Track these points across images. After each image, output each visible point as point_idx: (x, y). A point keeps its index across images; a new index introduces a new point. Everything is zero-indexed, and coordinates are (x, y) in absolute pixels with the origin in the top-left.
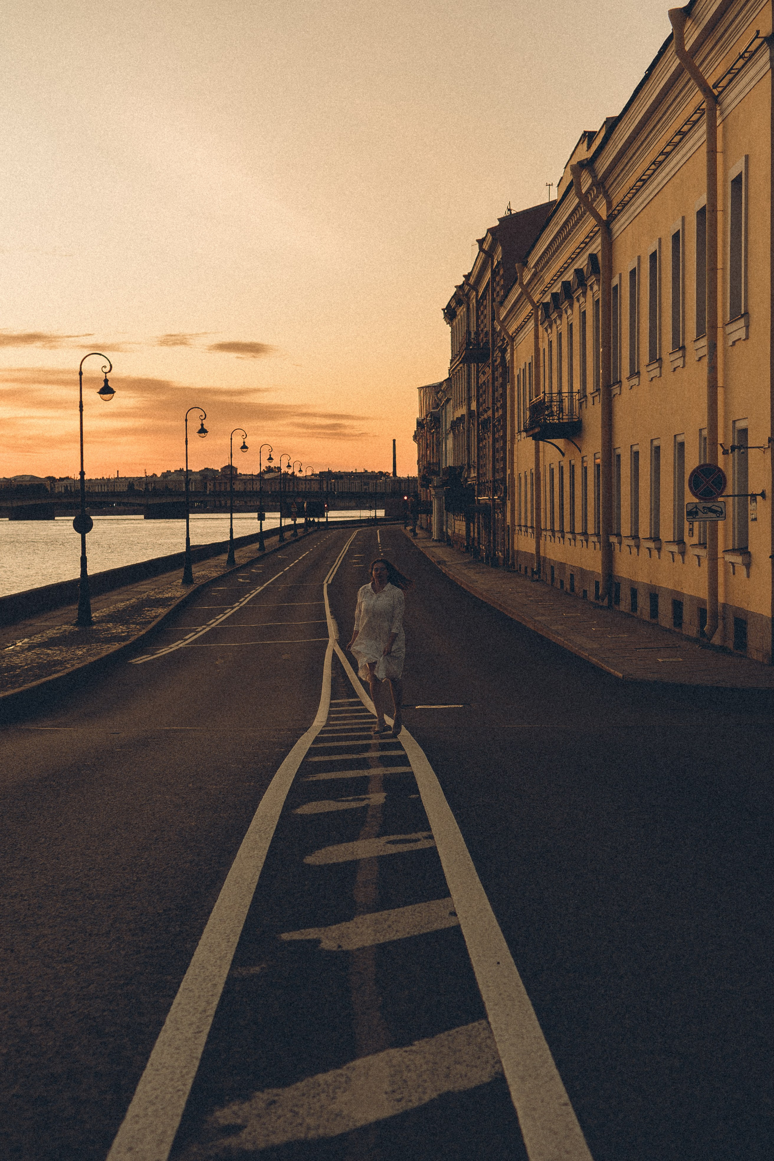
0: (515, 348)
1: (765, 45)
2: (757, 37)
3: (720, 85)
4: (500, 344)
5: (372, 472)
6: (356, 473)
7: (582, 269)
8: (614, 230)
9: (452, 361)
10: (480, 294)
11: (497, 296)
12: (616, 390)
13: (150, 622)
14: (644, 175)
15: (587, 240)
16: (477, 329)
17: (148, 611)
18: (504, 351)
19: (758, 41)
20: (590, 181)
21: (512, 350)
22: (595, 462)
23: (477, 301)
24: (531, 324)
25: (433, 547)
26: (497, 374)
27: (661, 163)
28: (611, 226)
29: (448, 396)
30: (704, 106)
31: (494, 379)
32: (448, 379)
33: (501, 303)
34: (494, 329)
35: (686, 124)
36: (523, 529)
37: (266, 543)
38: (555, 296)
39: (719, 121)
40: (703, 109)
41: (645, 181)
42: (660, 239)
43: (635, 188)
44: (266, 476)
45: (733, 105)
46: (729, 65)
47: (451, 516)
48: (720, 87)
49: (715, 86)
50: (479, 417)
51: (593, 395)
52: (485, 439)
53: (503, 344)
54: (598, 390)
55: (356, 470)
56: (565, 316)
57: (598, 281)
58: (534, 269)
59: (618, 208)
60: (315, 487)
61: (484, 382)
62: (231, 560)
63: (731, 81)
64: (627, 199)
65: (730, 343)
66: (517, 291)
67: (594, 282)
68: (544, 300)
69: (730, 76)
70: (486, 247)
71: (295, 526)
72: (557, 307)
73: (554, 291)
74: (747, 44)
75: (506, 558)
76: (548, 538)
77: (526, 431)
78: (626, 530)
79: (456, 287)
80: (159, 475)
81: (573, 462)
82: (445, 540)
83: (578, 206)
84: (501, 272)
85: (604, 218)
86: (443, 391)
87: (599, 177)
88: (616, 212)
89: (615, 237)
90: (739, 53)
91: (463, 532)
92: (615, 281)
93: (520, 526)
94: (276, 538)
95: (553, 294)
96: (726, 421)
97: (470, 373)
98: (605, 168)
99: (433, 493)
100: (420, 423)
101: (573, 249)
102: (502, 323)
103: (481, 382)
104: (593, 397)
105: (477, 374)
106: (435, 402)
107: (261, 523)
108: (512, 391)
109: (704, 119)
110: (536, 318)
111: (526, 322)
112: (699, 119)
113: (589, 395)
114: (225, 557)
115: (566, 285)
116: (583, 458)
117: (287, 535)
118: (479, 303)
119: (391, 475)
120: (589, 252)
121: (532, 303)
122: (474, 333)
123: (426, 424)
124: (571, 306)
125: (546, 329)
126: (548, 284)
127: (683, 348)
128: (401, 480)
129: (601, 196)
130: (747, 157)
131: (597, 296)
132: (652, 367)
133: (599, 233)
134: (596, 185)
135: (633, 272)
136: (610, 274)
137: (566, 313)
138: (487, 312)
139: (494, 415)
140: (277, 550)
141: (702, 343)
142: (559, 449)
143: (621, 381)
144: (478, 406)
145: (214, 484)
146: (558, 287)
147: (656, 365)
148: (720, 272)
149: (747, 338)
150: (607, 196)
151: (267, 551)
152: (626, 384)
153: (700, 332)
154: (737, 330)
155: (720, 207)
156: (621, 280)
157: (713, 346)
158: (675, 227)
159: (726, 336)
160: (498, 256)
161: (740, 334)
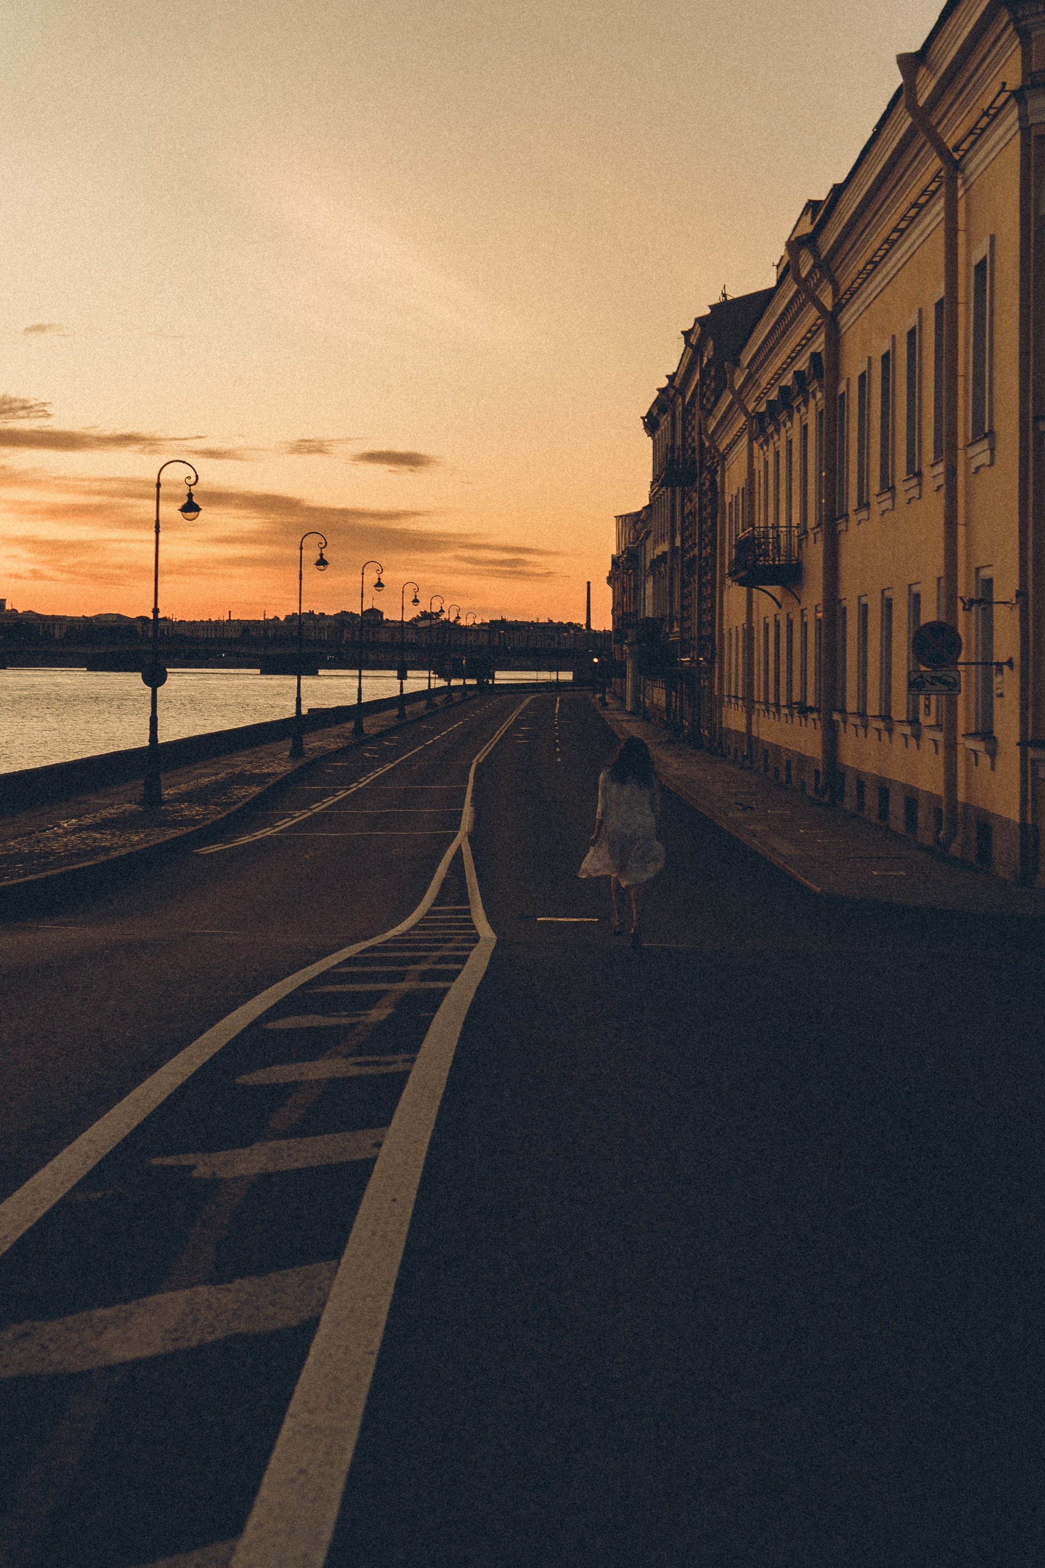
0: (726, 468)
1: (1012, 101)
2: (1002, 90)
3: (961, 148)
4: (709, 464)
5: (559, 622)
6: (538, 623)
7: (803, 371)
8: (842, 323)
9: (652, 484)
10: (687, 400)
11: (708, 402)
12: (841, 525)
14: (875, 255)
15: (809, 335)
16: (683, 445)
18: (713, 472)
19: (1004, 96)
20: (812, 262)
21: (723, 471)
22: (816, 617)
23: (683, 408)
24: (745, 440)
25: (624, 720)
26: (705, 501)
27: (896, 241)
28: (839, 318)
29: (649, 529)
30: (942, 174)
31: (702, 507)
32: (649, 505)
33: (710, 412)
34: (702, 444)
35: (923, 194)
36: (733, 700)
37: (410, 709)
38: (771, 404)
39: (960, 193)
40: (942, 177)
41: (876, 264)
42: (894, 337)
43: (865, 272)
44: (422, 624)
45: (976, 175)
46: (973, 123)
47: (648, 682)
48: (961, 150)
49: (956, 148)
50: (683, 556)
51: (815, 531)
52: (690, 583)
53: (713, 463)
54: (820, 525)
55: (538, 619)
56: (783, 430)
57: (821, 386)
58: (747, 370)
59: (845, 297)
60: (484, 639)
61: (690, 513)
62: (358, 729)
63: (974, 143)
64: (856, 285)
65: (972, 470)
66: (727, 398)
67: (816, 388)
68: (760, 407)
69: (972, 138)
70: (693, 340)
71: (449, 689)
72: (774, 418)
73: (771, 398)
74: (991, 98)
75: (713, 738)
76: (762, 713)
77: (730, 574)
78: (852, 705)
79: (658, 390)
80: (282, 619)
81: (791, 616)
82: (641, 712)
83: (797, 292)
84: (713, 373)
85: (829, 308)
86: (643, 521)
87: (822, 257)
88: (844, 301)
89: (842, 332)
91: (663, 703)
92: (842, 387)
93: (729, 696)
94: (425, 702)
95: (769, 402)
96: (968, 568)
97: (674, 499)
98: (829, 247)
99: (628, 652)
100: (615, 561)
101: (793, 345)
102: (711, 438)
103: (686, 511)
104: (815, 534)
105: (682, 501)
106: (634, 534)
107: (402, 683)
108: (723, 523)
109: (943, 189)
110: (750, 433)
111: (739, 436)
112: (938, 189)
113: (809, 530)
114: (350, 725)
115: (784, 390)
116: (802, 610)
117: (438, 700)
118: (686, 410)
119: (584, 627)
120: (812, 350)
121: (746, 413)
122: (679, 448)
123: (622, 563)
124: (790, 417)
125: (761, 446)
126: (764, 389)
127: (919, 475)
128: (597, 634)
129: (825, 281)
130: (993, 238)
131: (822, 405)
132: (884, 497)
133: (823, 328)
134: (820, 267)
135: (862, 377)
136: (837, 380)
137: (785, 426)
138: (695, 423)
139: (701, 554)
140: (421, 719)
141: (940, 468)
142: (775, 599)
143: (847, 515)
144: (683, 541)
145: (353, 634)
146: (776, 392)
147: (888, 495)
148: (961, 381)
149: (992, 464)
150: (833, 282)
151: (408, 719)
152: (854, 518)
153: (937, 455)
154: (980, 453)
155: (961, 298)
156: (849, 386)
157: (952, 473)
158: (911, 322)
159: (968, 460)
160: (709, 352)
161: (984, 458)
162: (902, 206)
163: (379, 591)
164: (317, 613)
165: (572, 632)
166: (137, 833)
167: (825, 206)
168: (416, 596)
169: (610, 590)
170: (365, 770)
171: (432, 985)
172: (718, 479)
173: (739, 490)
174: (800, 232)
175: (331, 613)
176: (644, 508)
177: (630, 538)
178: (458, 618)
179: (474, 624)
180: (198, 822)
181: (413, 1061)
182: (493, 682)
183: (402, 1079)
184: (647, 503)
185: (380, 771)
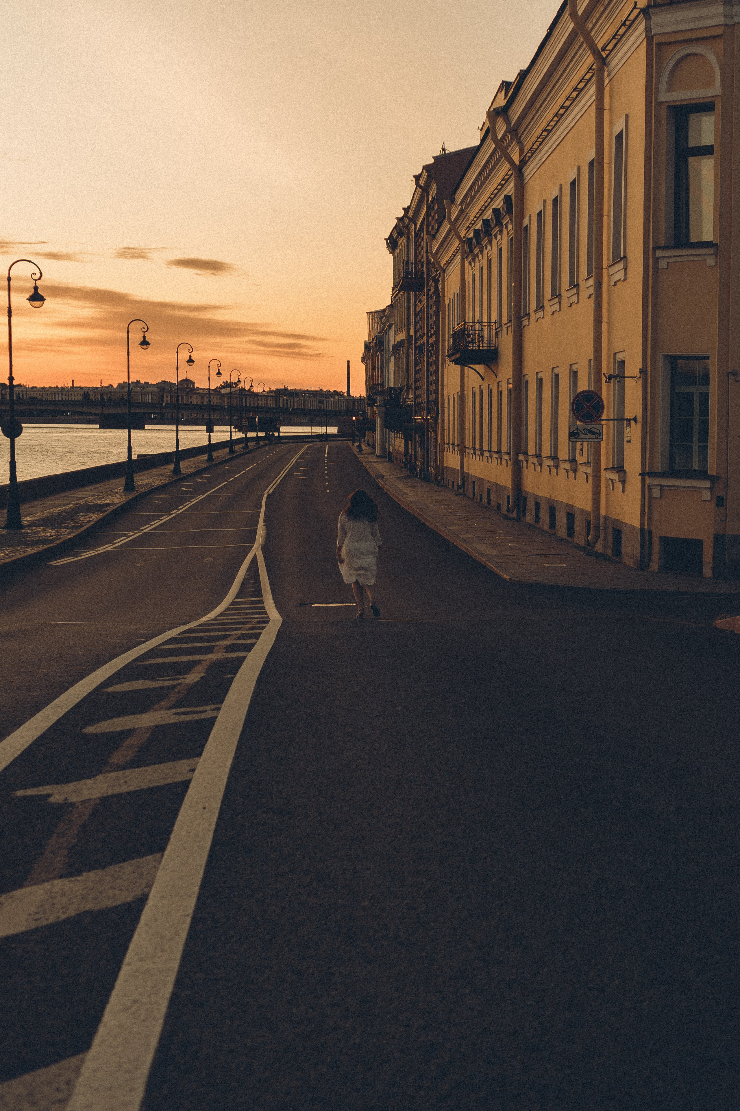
0: (446, 278)
1: (641, 16)
2: (635, 8)
3: (607, 48)
4: (433, 275)
5: (327, 390)
6: (312, 391)
7: (499, 209)
8: (525, 175)
9: (393, 289)
10: (418, 227)
11: (432, 229)
12: (525, 322)
13: (81, 526)
14: (548, 125)
15: (503, 182)
16: (415, 260)
17: (83, 516)
18: (436, 282)
19: (636, 12)
20: (505, 128)
21: (444, 281)
22: (508, 387)
23: (416, 232)
24: (459, 257)
25: (375, 462)
26: (431, 302)
27: (562, 115)
28: (524, 170)
29: (391, 322)
30: (594, 67)
31: (428, 307)
32: (391, 305)
33: (434, 237)
34: (428, 260)
35: (581, 81)
36: (451, 447)
37: (215, 455)
38: (477, 232)
39: (606, 82)
40: (594, 69)
41: (550, 131)
42: (561, 186)
43: (542, 137)
44: (224, 391)
45: (616, 70)
46: (615, 30)
47: (391, 434)
48: (607, 50)
49: (604, 49)
50: (416, 343)
51: (507, 326)
52: (421, 363)
53: (437, 274)
54: (510, 321)
55: (311, 388)
56: (485, 252)
57: (511, 220)
58: (460, 207)
59: (528, 155)
60: (271, 402)
61: (421, 310)
62: (177, 470)
63: (615, 45)
64: (535, 147)
65: (613, 283)
66: (446, 227)
67: (508, 221)
68: (469, 234)
69: (614, 41)
70: (421, 183)
71: (247, 439)
72: (478, 243)
73: (477, 228)
74: (628, 13)
75: (437, 474)
76: (471, 456)
77: (450, 356)
78: (532, 450)
79: (396, 219)
80: (115, 386)
81: (491, 387)
82: (386, 456)
83: (495, 150)
84: (436, 207)
85: (517, 163)
86: (387, 316)
87: (512, 124)
88: (527, 158)
89: (526, 181)
90: (622, 21)
91: (402, 449)
92: (526, 222)
93: (448, 444)
94: (227, 450)
95: (475, 230)
96: (609, 355)
97: (409, 300)
98: (517, 117)
99: (377, 412)
100: (367, 346)
101: (492, 189)
102: (435, 256)
103: (418, 309)
104: (507, 328)
105: (415, 302)
106: (380, 326)
107: (210, 436)
108: (444, 319)
109: (594, 79)
110: (462, 252)
111: (455, 256)
112: (592, 76)
113: (503, 325)
114: (171, 467)
115: (486, 222)
116: (498, 383)
117: (237, 448)
118: (416, 235)
119: (345, 394)
120: (505, 193)
121: (459, 238)
122: (412, 263)
123: (372, 347)
124: (490, 242)
125: (470, 263)
126: (473, 220)
127: (577, 286)
128: (354, 400)
129: (514, 142)
130: (627, 116)
131: (511, 235)
132: (552, 302)
133: (513, 177)
134: (510, 132)
135: (539, 215)
136: (521, 215)
137: (486, 249)
138: (424, 244)
139: (428, 341)
140: (225, 461)
141: (591, 282)
142: (479, 374)
143: (529, 314)
144: (416, 332)
145: (172, 397)
146: (481, 223)
147: (556, 300)
148: (605, 218)
149: (625, 279)
150: (520, 143)
151: (215, 462)
152: (533, 317)
153: (589, 272)
154: (617, 272)
155: (606, 159)
156: (530, 221)
157: (599, 286)
158: (572, 175)
159: (610, 277)
160: (433, 192)
161: (620, 275)
162: (567, 89)
163: (189, 365)
164: (142, 382)
165: (336, 397)
166: (2, 551)
167: (514, 86)
168: (219, 370)
169: (364, 367)
170: (183, 499)
171: (233, 655)
172: (440, 287)
173: (454, 295)
174: (496, 105)
175: (153, 381)
176: (388, 306)
177: (377, 329)
178: (252, 386)
179: (264, 391)
180: (51, 541)
181: (219, 710)
182: (279, 434)
183: (210, 723)
184: (389, 303)
185: (195, 501)
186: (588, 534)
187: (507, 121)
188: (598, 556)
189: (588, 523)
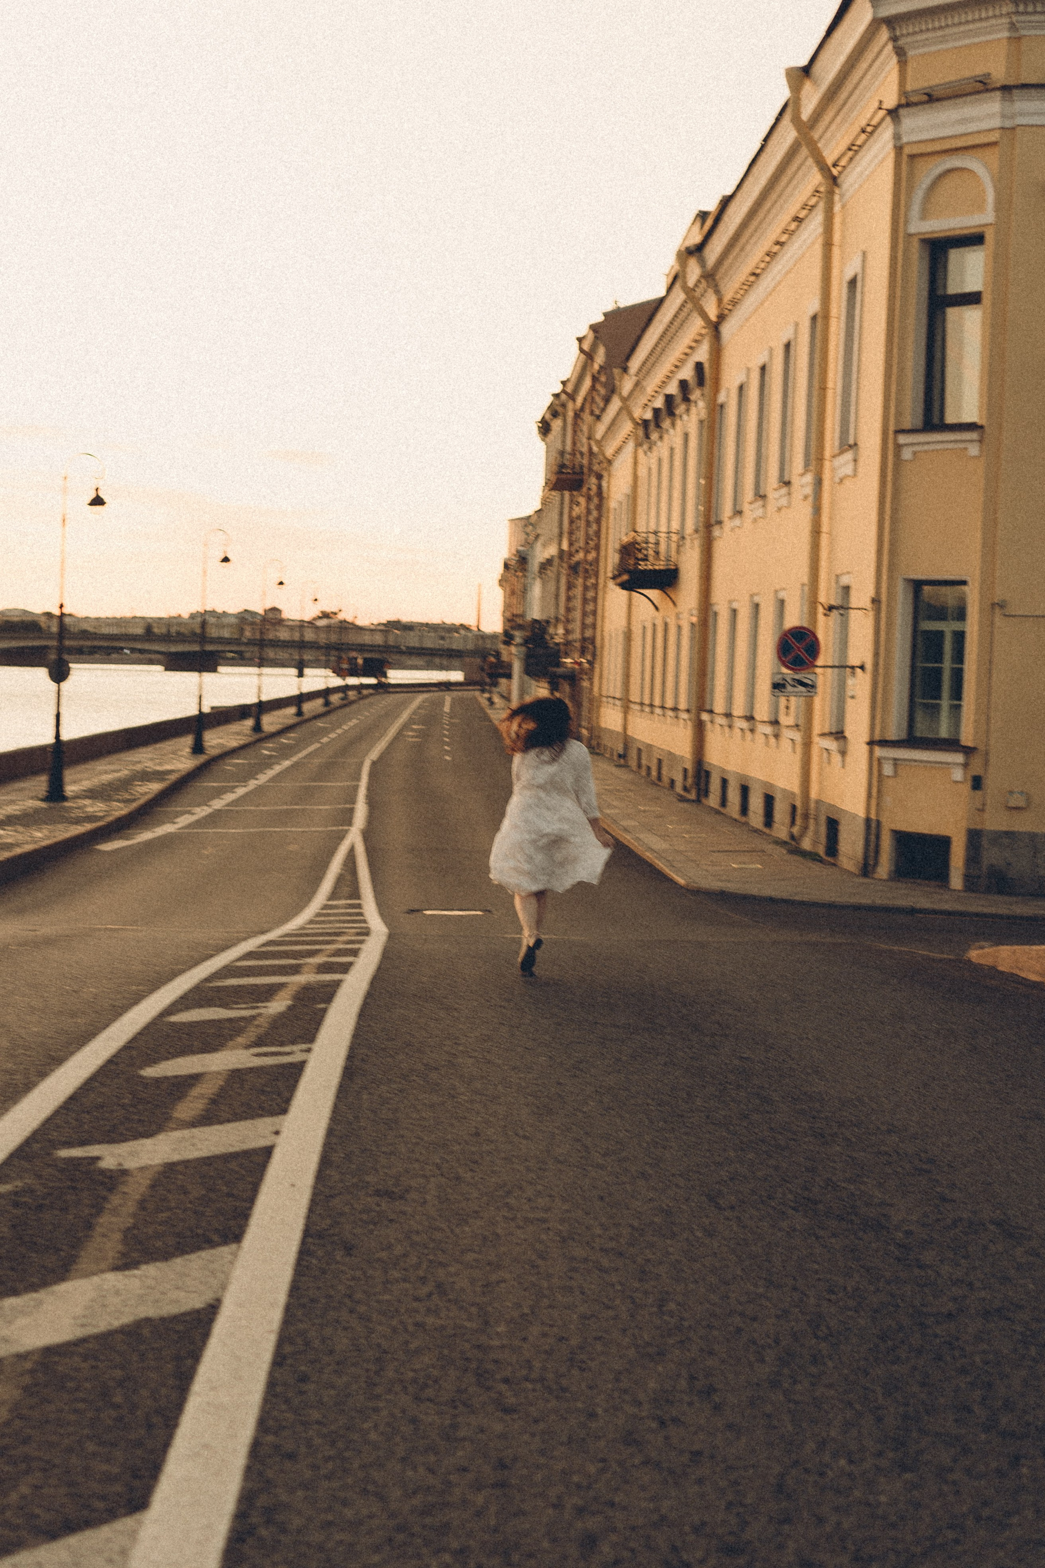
0: (612, 474)
1: (888, 119)
2: (879, 108)
3: (840, 164)
4: (596, 470)
5: (451, 624)
6: (432, 624)
7: (687, 380)
8: (724, 334)
9: (545, 487)
10: (578, 406)
11: (597, 408)
12: (716, 532)
13: (136, 800)
14: (757, 268)
15: (693, 345)
16: (573, 450)
18: (600, 478)
19: (880, 115)
20: (698, 272)
21: (609, 476)
22: (690, 620)
23: (574, 413)
24: (631, 445)
26: (592, 506)
27: (777, 253)
28: (721, 328)
29: (539, 531)
30: (821, 189)
31: (588, 512)
32: (540, 510)
33: (599, 418)
34: (591, 449)
35: (803, 208)
36: (611, 701)
37: (307, 707)
38: (656, 411)
39: (837, 208)
40: (821, 191)
41: (758, 276)
42: (772, 349)
43: (747, 283)
44: (320, 623)
45: (853, 190)
46: (851, 139)
47: (533, 681)
48: (839, 166)
49: (835, 164)
50: (569, 559)
51: (692, 537)
52: (576, 587)
53: (601, 469)
54: (696, 531)
55: (432, 620)
56: (666, 437)
57: (702, 394)
58: (635, 378)
59: (728, 307)
60: (380, 639)
61: (579, 518)
62: (257, 727)
63: (851, 159)
64: (738, 296)
65: (837, 480)
66: (615, 404)
67: (698, 397)
68: (646, 415)
69: (850, 154)
70: (587, 347)
71: (347, 688)
72: (658, 425)
73: (656, 405)
74: (870, 114)
76: (637, 713)
77: (614, 578)
78: (719, 705)
79: (552, 395)
80: (185, 617)
81: (667, 619)
83: (684, 302)
84: (603, 379)
85: (713, 318)
86: (533, 526)
87: (709, 267)
88: (726, 312)
89: (724, 343)
90: (861, 126)
92: (721, 398)
93: (608, 697)
94: (320, 701)
95: (654, 410)
96: (829, 575)
97: (562, 503)
98: (715, 258)
99: (515, 652)
100: (507, 565)
101: (679, 353)
102: (599, 443)
103: (574, 515)
104: (692, 540)
105: (571, 505)
106: (524, 537)
107: (300, 681)
108: (607, 527)
109: (822, 204)
110: (636, 439)
111: (625, 442)
112: (817, 202)
113: (687, 537)
114: (250, 723)
115: (669, 399)
116: (678, 614)
117: (334, 699)
118: (577, 416)
119: (475, 629)
120: (696, 359)
121: (633, 419)
122: (569, 453)
123: (513, 566)
124: (673, 425)
125: (645, 453)
126: (650, 397)
127: (789, 483)
128: (485, 637)
129: (710, 291)
130: (864, 253)
131: (703, 414)
132: (756, 505)
133: (707, 336)
134: (706, 277)
135: (741, 388)
136: (718, 389)
137: (668, 433)
138: (585, 427)
139: (586, 558)
140: (318, 716)
141: (808, 478)
142: (653, 604)
143: (722, 521)
144: (570, 546)
145: (254, 631)
146: (661, 400)
147: (760, 503)
148: (830, 390)
149: (855, 475)
150: (717, 292)
151: (306, 717)
152: (728, 525)
153: (807, 464)
154: (844, 464)
155: (834, 311)
156: (728, 395)
157: (818, 482)
158: (787, 335)
159: (833, 470)
160: (600, 358)
161: (848, 470)
162: (782, 219)
163: (279, 589)
164: (220, 611)
165: (462, 632)
166: (40, 830)
167: (713, 216)
169: (501, 593)
170: (264, 766)
171: (328, 977)
172: (604, 485)
173: (623, 496)
174: (689, 242)
175: (232, 610)
176: (535, 512)
177: (521, 541)
179: (371, 623)
180: (100, 818)
181: (309, 1050)
182: (388, 681)
183: (298, 1069)
184: (539, 507)
185: (277, 769)
186: (793, 822)
187: (702, 262)
188: (804, 854)
189: (794, 808)
